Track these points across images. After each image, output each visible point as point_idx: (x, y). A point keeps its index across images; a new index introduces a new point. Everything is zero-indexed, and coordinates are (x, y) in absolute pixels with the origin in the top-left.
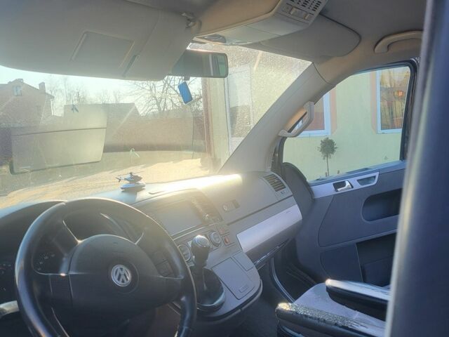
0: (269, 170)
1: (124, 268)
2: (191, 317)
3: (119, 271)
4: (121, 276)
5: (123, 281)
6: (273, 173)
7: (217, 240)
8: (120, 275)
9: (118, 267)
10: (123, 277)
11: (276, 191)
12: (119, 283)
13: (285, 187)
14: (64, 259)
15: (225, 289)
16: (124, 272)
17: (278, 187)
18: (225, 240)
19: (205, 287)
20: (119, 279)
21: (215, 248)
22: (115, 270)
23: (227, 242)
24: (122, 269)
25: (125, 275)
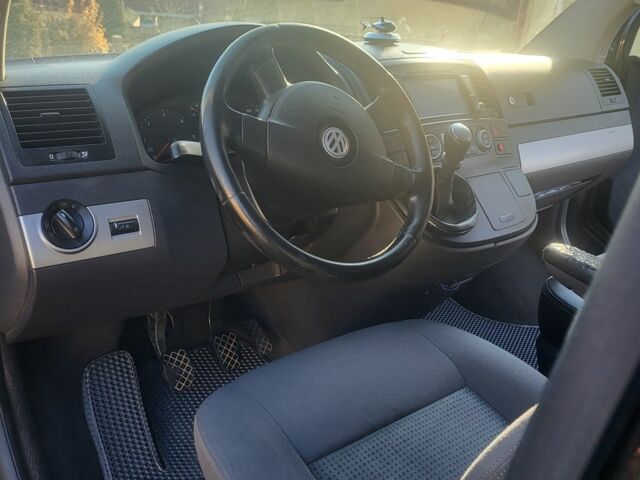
0: (600, 61)
1: (341, 133)
2: (419, 226)
3: (334, 136)
4: (334, 143)
5: (336, 151)
6: (607, 67)
7: (487, 142)
8: (334, 141)
9: (333, 130)
10: (337, 145)
11: (603, 95)
12: (330, 151)
13: (619, 93)
14: (266, 102)
15: (479, 211)
16: (340, 138)
17: (609, 90)
18: (498, 146)
19: (451, 201)
20: (331, 146)
21: (480, 152)
22: (328, 133)
23: (500, 150)
24: (337, 134)
25: (340, 143)
